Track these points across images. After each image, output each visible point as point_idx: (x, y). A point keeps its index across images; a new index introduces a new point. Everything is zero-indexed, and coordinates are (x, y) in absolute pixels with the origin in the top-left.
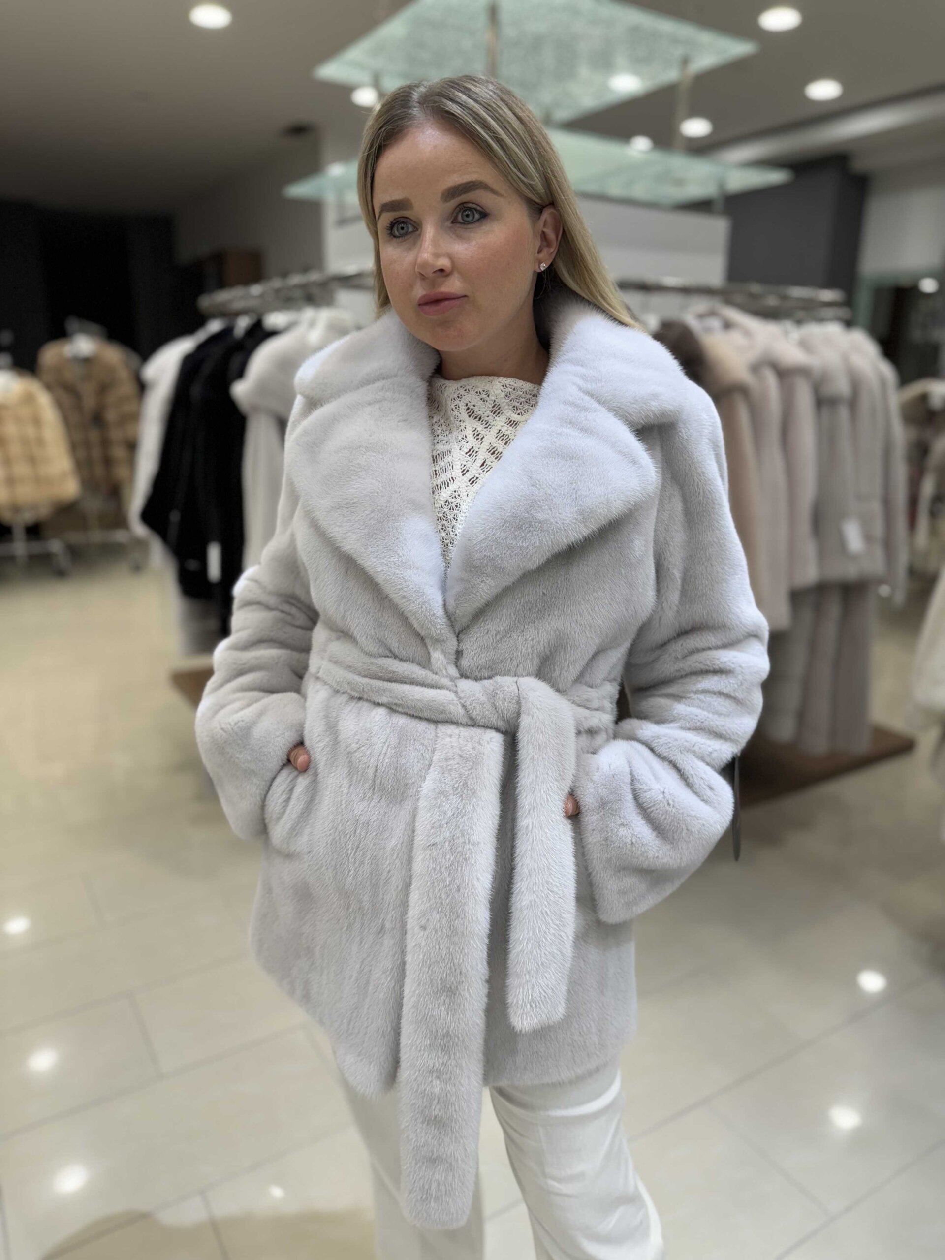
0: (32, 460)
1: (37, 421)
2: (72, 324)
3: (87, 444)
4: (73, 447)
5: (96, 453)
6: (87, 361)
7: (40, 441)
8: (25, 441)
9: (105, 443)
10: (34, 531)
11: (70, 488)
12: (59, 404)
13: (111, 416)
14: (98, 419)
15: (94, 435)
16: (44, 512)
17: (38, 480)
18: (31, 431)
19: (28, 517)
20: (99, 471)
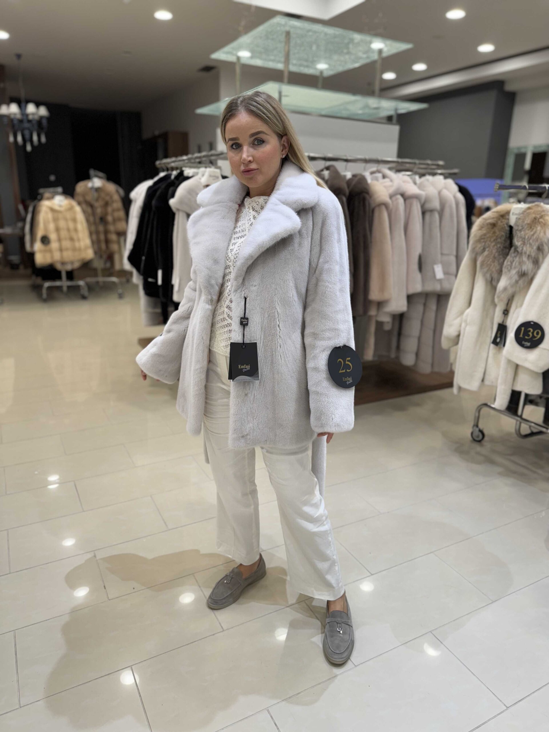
0: (72, 239)
1: (74, 220)
2: (92, 172)
3: (97, 233)
4: (91, 234)
5: (102, 237)
6: (98, 190)
7: (76, 230)
8: (68, 230)
9: (106, 232)
10: (70, 275)
11: (89, 254)
12: (84, 212)
13: (110, 218)
14: (103, 220)
15: (101, 228)
16: (77, 265)
17: (74, 249)
18: (71, 225)
19: (69, 268)
20: (103, 246)
